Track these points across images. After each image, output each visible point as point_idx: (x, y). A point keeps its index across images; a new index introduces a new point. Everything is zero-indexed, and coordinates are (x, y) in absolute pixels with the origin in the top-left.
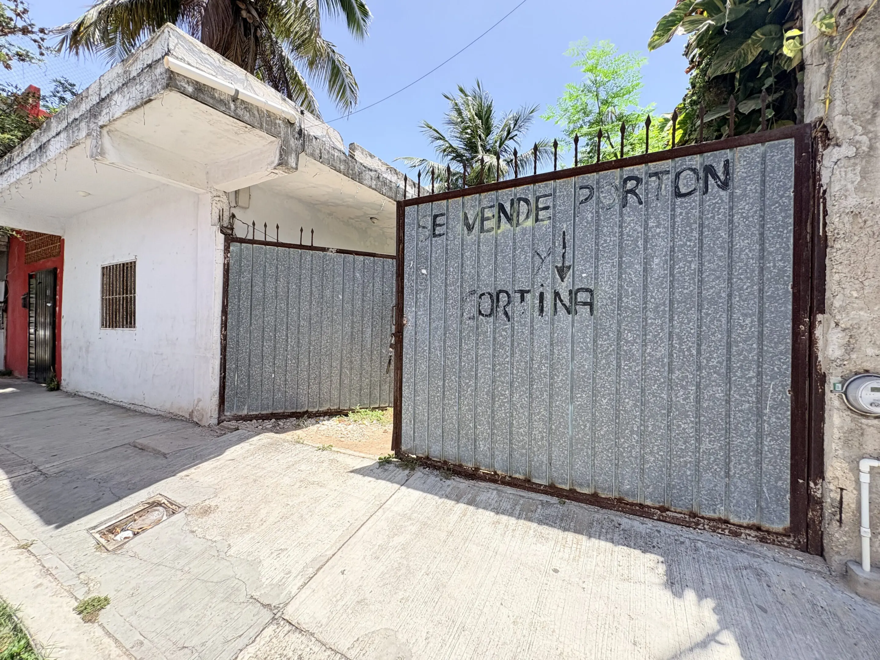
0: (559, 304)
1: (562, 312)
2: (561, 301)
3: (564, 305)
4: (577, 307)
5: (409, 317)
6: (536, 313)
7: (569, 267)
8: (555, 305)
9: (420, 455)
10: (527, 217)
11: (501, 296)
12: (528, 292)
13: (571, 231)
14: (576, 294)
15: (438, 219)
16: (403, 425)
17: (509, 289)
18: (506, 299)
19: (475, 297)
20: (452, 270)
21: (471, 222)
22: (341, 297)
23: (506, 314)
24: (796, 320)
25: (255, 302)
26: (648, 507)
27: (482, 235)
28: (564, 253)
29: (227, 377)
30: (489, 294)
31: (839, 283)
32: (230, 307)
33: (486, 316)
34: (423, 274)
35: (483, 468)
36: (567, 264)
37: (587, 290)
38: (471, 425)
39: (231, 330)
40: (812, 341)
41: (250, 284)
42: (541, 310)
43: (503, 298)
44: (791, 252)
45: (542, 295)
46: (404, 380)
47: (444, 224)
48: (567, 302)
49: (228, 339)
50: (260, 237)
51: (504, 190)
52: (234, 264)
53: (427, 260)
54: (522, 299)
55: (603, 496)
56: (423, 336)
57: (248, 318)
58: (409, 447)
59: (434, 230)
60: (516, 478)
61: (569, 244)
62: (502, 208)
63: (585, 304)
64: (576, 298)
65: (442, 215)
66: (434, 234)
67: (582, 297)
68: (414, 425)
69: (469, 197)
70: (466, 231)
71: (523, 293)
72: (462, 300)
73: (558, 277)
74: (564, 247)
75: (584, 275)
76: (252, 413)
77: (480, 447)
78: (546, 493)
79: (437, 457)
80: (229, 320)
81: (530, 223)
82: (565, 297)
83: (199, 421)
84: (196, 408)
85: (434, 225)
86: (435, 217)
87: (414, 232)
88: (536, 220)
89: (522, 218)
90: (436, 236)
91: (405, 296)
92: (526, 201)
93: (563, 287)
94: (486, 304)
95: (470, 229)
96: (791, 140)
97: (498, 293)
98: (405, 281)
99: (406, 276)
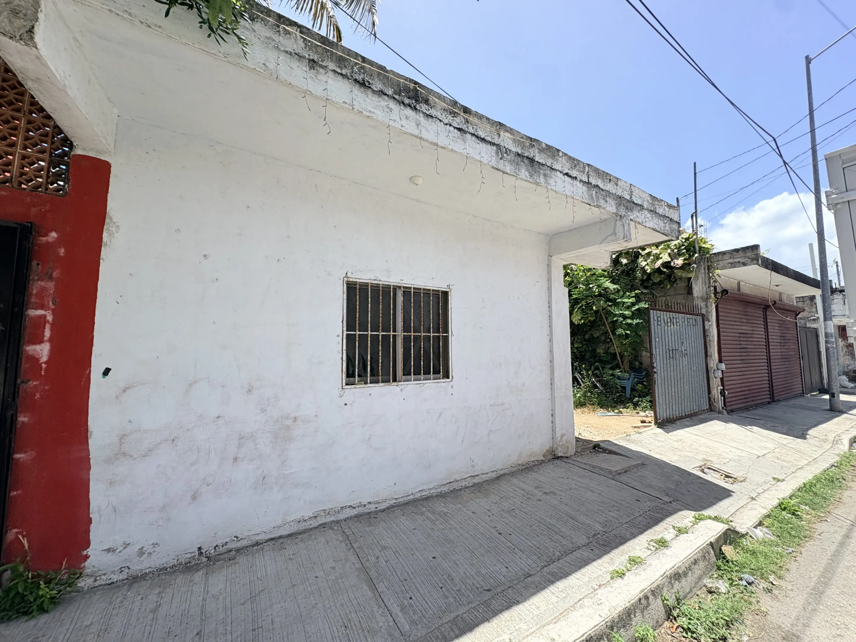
0: (683, 354)
1: (683, 357)
6: (680, 357)
7: (683, 342)
12: (678, 350)
13: (682, 331)
16: (657, 408)
17: (675, 349)
19: (669, 351)
20: (663, 340)
21: (666, 322)
23: (675, 357)
26: (697, 412)
27: (668, 328)
28: (682, 338)
33: (672, 358)
34: (657, 341)
38: (671, 401)
40: (707, 363)
43: (674, 352)
44: (704, 343)
54: (677, 352)
55: (692, 413)
56: (659, 367)
59: (658, 323)
60: (680, 416)
62: (671, 319)
63: (686, 354)
67: (686, 352)
69: (665, 312)
72: (666, 352)
73: (682, 345)
74: (682, 336)
75: (685, 345)
78: (685, 418)
79: (665, 418)
82: (683, 351)
83: (564, 454)
84: (560, 444)
85: (658, 321)
86: (658, 317)
87: (653, 322)
88: (677, 326)
89: (675, 324)
90: (658, 325)
91: (653, 350)
92: (675, 318)
93: (683, 349)
94: (671, 354)
95: (666, 325)
96: (702, 317)
97: (673, 350)
98: (653, 343)
99: (653, 341)
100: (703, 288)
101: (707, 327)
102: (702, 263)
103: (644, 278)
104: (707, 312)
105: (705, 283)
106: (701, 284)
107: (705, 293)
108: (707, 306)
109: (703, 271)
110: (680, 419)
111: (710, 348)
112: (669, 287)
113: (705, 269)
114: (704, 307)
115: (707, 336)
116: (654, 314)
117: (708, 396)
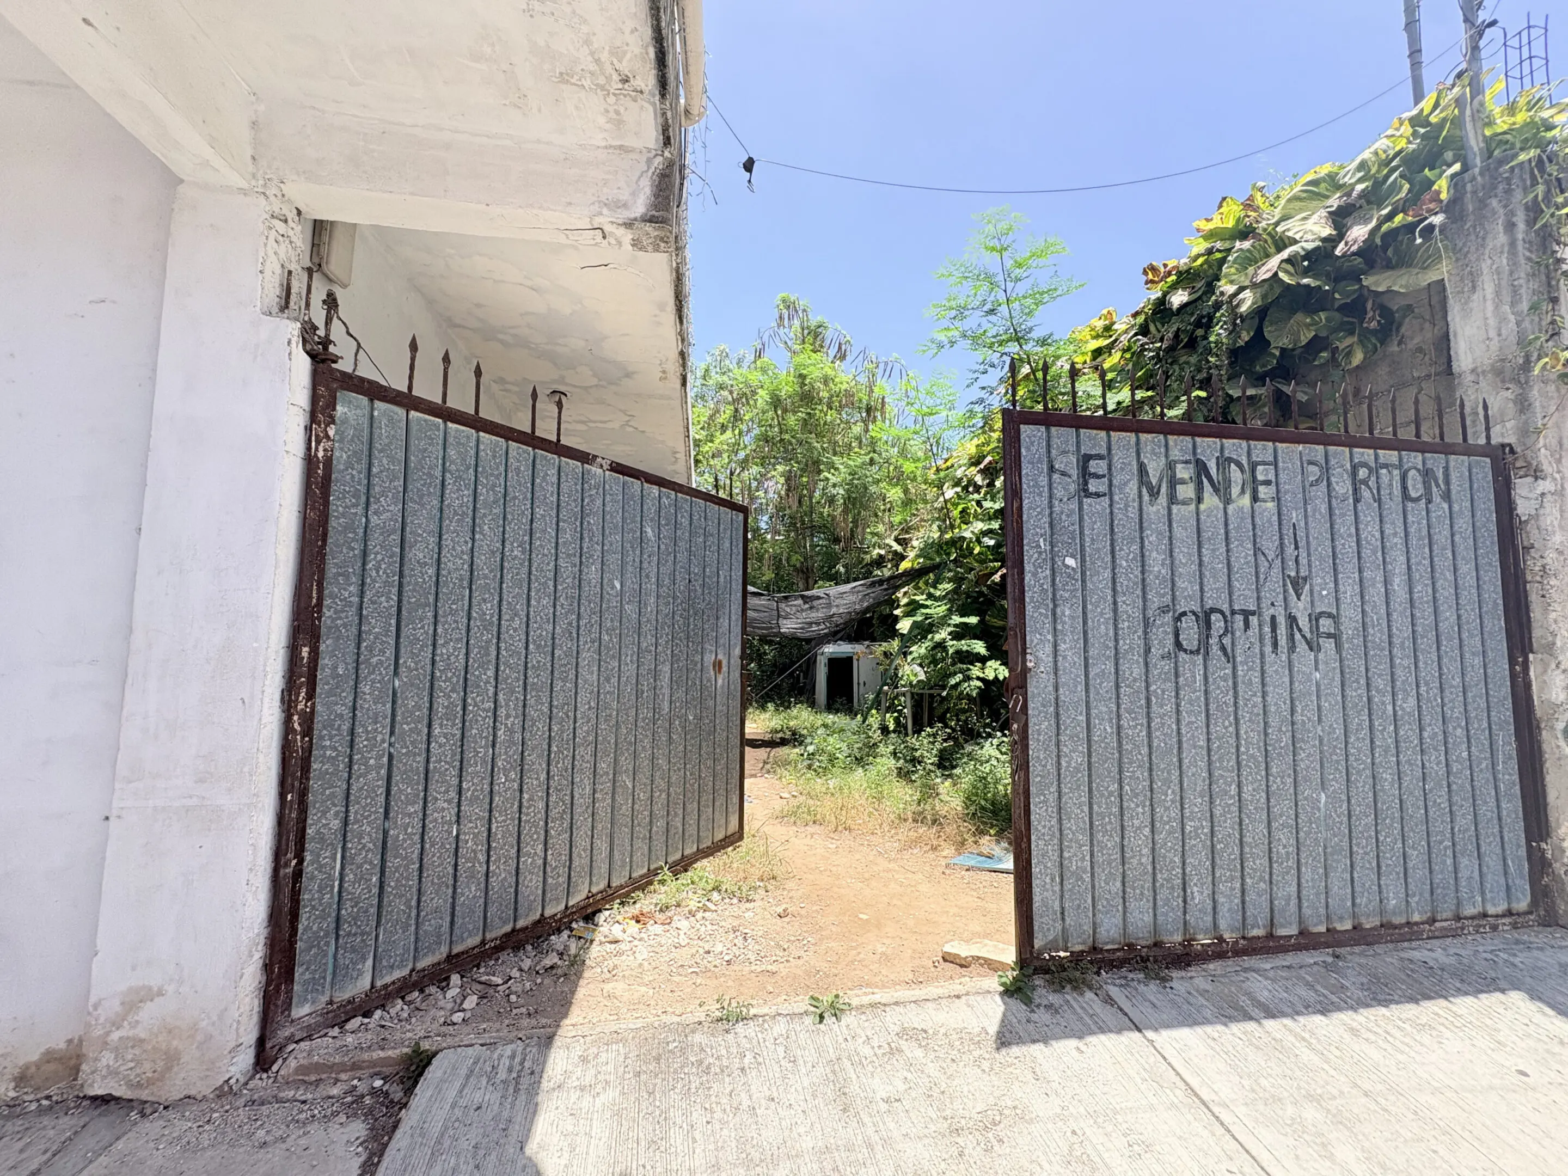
0: (1298, 636)
1: (1302, 647)
2: (1300, 630)
3: (1303, 636)
4: (1321, 640)
5: (1040, 654)
6: (1268, 649)
7: (1305, 579)
8: (1292, 635)
9: (1078, 948)
10: (1243, 492)
11: (1213, 618)
12: (1253, 613)
13: (1302, 524)
14: (1317, 620)
15: (1092, 463)
16: (1036, 890)
17: (1225, 607)
18: (1222, 624)
19: (1168, 617)
20: (1124, 564)
21: (1154, 482)
22: (618, 586)
23: (1223, 648)
24: (1512, 662)
25: (411, 598)
26: (1417, 924)
27: (1175, 508)
28: (1297, 557)
29: (308, 868)
30: (1194, 613)
31: (1555, 621)
32: (327, 613)
33: (1192, 652)
34: (1068, 567)
35: (1200, 937)
36: (1302, 574)
37: (1330, 615)
38: (1176, 859)
39: (330, 693)
40: (1528, 685)
41: (396, 537)
42: (1275, 645)
43: (1217, 622)
44: (1500, 583)
45: (1273, 618)
46: (1033, 789)
47: (1104, 476)
48: (1306, 630)
49: (317, 726)
50: (427, 390)
51: (1206, 439)
52: (349, 466)
53: (1074, 539)
54: (1247, 625)
55: (1368, 926)
56: (1072, 695)
57: (390, 653)
58: (1051, 938)
59: (1086, 483)
60: (1254, 937)
61: (1302, 544)
62: (1201, 468)
63: (1329, 636)
64: (1318, 628)
65: (1100, 457)
66: (1086, 490)
67: (1326, 625)
68: (1062, 883)
69: (1149, 436)
70: (1146, 497)
71: (1247, 614)
72: (1147, 623)
73: (1291, 591)
74: (1297, 548)
75: (1324, 593)
76: (388, 979)
77: (1193, 898)
78: (1298, 948)
79: (1113, 942)
80: (325, 661)
81: (1246, 501)
82: (1303, 622)
83: (130, 1085)
84: (115, 1036)
85: (1085, 474)
86: (1087, 458)
87: (1044, 481)
88: (1255, 499)
89: (1235, 491)
90: (1089, 495)
91: (1029, 608)
92: (1239, 465)
93: (1301, 609)
94: (1190, 632)
95: (1154, 493)
96: (1488, 460)
97: (1208, 614)
98: (1028, 577)
99: (1028, 567)
100: (1503, 320)
101: (1523, 508)
102: (1494, 203)
103: (1241, 343)
104: (1525, 432)
105: (1515, 291)
106: (1490, 307)
107: (1513, 339)
108: (1523, 404)
109: (1502, 239)
110: (1238, 952)
111: (1546, 609)
112: (1358, 358)
113: (1510, 226)
114: (1511, 408)
115: (1527, 549)
116: (1055, 442)
117: (1529, 846)
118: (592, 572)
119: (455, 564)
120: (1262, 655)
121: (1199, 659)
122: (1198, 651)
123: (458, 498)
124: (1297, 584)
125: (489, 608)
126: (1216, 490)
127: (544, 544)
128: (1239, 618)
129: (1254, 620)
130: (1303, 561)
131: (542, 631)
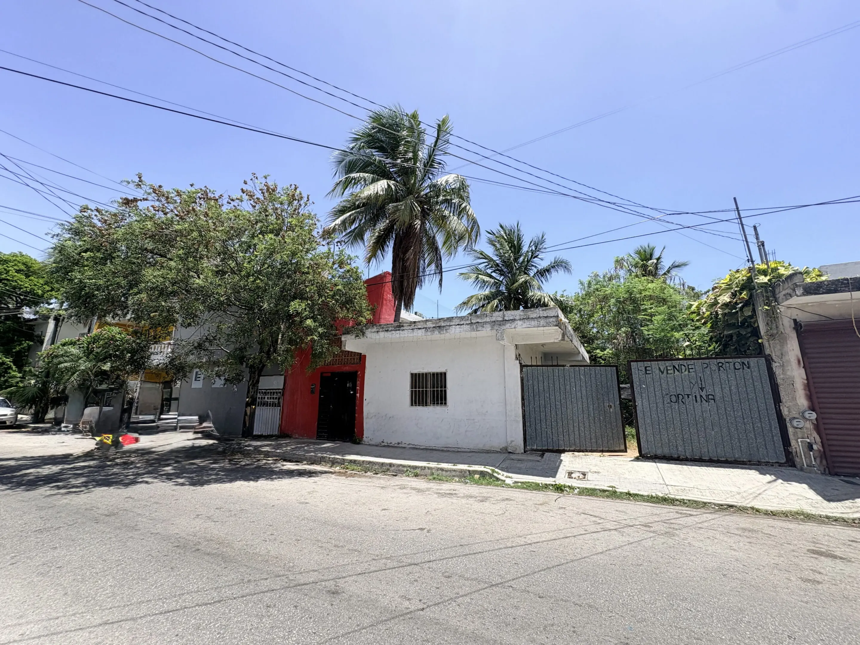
0: (703, 399)
1: (704, 402)
4: (710, 400)
5: (639, 403)
6: (695, 402)
7: (704, 388)
8: (701, 400)
9: (651, 454)
10: (685, 371)
13: (702, 377)
14: (708, 396)
17: (682, 394)
19: (669, 396)
20: (656, 386)
21: (662, 370)
22: (575, 389)
23: (682, 402)
24: (775, 405)
25: (535, 394)
27: (668, 375)
28: (701, 383)
29: (527, 430)
30: (674, 395)
33: (674, 402)
34: (643, 387)
36: (703, 386)
37: (712, 395)
38: (674, 441)
39: (526, 407)
40: (780, 410)
41: (532, 386)
42: (696, 401)
43: (681, 397)
45: (695, 396)
46: (640, 426)
47: (650, 370)
48: (705, 398)
49: (526, 411)
51: (675, 361)
52: (525, 377)
53: (644, 382)
54: (688, 397)
57: (533, 402)
58: (646, 452)
59: (646, 372)
61: (703, 380)
62: (674, 367)
63: (712, 399)
64: (708, 398)
65: (649, 367)
67: (711, 397)
68: (647, 443)
69: (660, 362)
70: (660, 373)
71: (688, 395)
72: (663, 397)
73: (700, 390)
74: (701, 381)
75: (710, 390)
76: (538, 448)
77: (679, 449)
79: (660, 455)
81: (687, 372)
85: (646, 370)
86: (646, 367)
87: (637, 372)
88: (689, 372)
89: (683, 371)
90: (647, 374)
91: (636, 395)
92: (684, 366)
93: (703, 394)
94: (674, 399)
95: (662, 373)
96: (764, 359)
97: (678, 395)
98: (635, 389)
99: (635, 387)
116: (639, 365)
117: (784, 449)
118: (568, 387)
119: (541, 388)
120: (693, 404)
121: (677, 404)
122: (676, 402)
123: (541, 378)
124: (702, 389)
125: (548, 395)
126: (678, 371)
127: (557, 383)
128: (686, 396)
129: (690, 396)
130: (703, 384)
131: (558, 398)
